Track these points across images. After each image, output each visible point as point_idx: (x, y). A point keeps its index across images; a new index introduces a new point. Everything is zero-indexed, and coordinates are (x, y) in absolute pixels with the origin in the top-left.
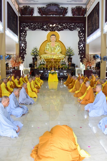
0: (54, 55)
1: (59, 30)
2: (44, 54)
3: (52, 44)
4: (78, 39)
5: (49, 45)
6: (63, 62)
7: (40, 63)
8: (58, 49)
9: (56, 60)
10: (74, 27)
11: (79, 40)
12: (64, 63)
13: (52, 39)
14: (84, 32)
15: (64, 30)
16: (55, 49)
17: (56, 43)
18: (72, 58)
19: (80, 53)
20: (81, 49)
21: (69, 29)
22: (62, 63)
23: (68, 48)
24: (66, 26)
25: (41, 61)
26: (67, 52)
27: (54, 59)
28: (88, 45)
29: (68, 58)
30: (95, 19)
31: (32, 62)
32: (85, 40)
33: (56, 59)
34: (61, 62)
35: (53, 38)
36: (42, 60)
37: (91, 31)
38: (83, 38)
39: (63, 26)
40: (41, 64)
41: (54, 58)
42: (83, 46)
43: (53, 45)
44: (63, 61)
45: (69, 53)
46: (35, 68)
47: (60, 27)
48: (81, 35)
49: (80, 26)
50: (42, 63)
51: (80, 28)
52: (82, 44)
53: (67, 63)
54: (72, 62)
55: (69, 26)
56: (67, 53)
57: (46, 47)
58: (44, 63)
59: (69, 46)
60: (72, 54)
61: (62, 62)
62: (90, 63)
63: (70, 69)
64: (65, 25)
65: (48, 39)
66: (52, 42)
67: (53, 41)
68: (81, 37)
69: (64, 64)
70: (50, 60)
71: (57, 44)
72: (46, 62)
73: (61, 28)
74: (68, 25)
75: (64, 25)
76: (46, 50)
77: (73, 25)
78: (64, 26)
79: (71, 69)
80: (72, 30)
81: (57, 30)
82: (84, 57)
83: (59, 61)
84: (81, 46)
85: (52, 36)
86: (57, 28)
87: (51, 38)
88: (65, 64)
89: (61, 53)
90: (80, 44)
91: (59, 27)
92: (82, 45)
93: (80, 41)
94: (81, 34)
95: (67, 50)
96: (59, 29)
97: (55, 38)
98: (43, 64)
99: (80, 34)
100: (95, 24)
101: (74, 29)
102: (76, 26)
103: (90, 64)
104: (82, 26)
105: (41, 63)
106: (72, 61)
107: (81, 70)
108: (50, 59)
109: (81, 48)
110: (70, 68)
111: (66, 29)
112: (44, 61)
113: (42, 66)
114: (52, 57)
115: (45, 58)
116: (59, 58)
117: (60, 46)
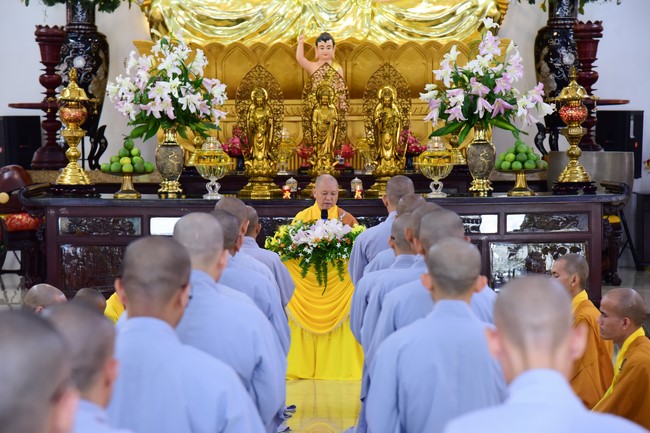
6: (478, 88)
7: (142, 98)
9: (365, 68)
12: (482, 104)
18: (594, 31)
22: (458, 97)
25: (144, 76)
27: (345, 51)
29: (542, 39)
31: (38, 94)
33: (366, 48)
34: (441, 89)
36: (167, 63)
40: (147, 124)
41: (340, 32)
44: (474, 66)
46: (69, 176)
50: (160, 102)
53: (532, 106)
54: (601, 91)
58: (192, 101)
61: (459, 81)
63: (570, 188)
69: (482, 122)
70: (281, 71)
72: (218, 91)
79: (588, 187)
83: (409, 69)
88: (504, 117)
98: (184, 118)
105: (155, 110)
106: (599, 66)
108: (287, 50)
110: (574, 172)
112: (202, 75)
113: (163, 150)
114: (311, 27)
115: (212, 32)
116: (410, 34)
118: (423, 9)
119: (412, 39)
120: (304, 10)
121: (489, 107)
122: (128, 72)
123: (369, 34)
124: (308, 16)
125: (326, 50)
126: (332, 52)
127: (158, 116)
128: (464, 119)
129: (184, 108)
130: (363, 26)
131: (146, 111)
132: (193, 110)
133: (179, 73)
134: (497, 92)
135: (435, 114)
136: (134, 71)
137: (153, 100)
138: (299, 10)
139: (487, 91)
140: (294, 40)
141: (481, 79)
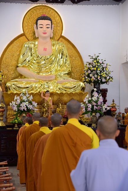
0: (48, 80)
2: (17, 77)
3: (41, 48)
5: (31, 49)
7: (19, 106)
8: (61, 63)
12: (95, 107)
13: (39, 32)
16: (51, 64)
17: (53, 45)
22: (90, 106)
23: (90, 61)
25: (19, 101)
26: (89, 72)
33: (56, 94)
34: (84, 103)
35: (45, 28)
36: (25, 98)
43: (45, 49)
45: (96, 76)
50: (23, 107)
56: (91, 75)
57: (21, 57)
58: (30, 107)
59: (94, 53)
60: (105, 78)
65: (26, 32)
66: (40, 39)
67: (45, 38)
72: (36, 104)
76: (23, 67)
83: (66, 99)
85: (40, 22)
87: (39, 26)
89: (69, 74)
95: (88, 66)
97: (50, 26)
98: (28, 110)
105: (22, 109)
108: (38, 94)
112: (31, 101)
113: (22, 118)
114: (43, 89)
115: (21, 90)
116: (66, 91)
117: (65, 52)
118: (68, 85)
119: (66, 92)
120: (42, 85)
121: (97, 108)
122: (15, 100)
123: (57, 91)
124: (42, 87)
125: (48, 94)
126: (49, 94)
127: (22, 110)
128: (91, 110)
129: (29, 108)
130: (55, 89)
131: (20, 109)
132: (30, 109)
133: (27, 100)
134: (98, 105)
135: (84, 109)
136: (16, 100)
137: (21, 106)
138: (40, 85)
139: (96, 104)
140: (39, 92)
141: (94, 102)
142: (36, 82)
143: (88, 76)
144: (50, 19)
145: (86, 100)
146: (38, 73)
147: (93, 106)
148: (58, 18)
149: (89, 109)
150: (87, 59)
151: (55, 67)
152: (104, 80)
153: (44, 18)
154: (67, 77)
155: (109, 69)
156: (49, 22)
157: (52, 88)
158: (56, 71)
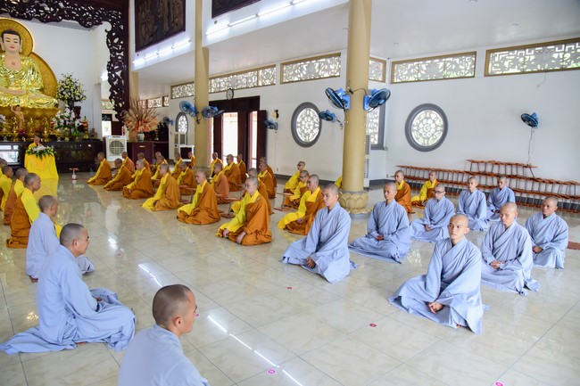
0: (19, 94)
1: (43, 20)
4: (106, 55)
8: (33, 78)
10: (93, 16)
11: (111, 58)
12: (67, 122)
13: (6, 45)
14: (124, 36)
15: (60, 20)
16: (21, 79)
17: (23, 60)
19: (113, 94)
20: (115, 83)
21: (77, 19)
22: (62, 121)
23: (64, 79)
24: (69, 11)
26: (63, 89)
28: (136, 74)
30: (169, 4)
32: (126, 60)
35: (12, 43)
37: (151, 36)
38: (122, 54)
39: (59, 7)
42: (121, 74)
43: (14, 64)
45: (69, 94)
47: (47, 9)
48: (116, 45)
49: (111, 18)
51: (112, 24)
52: (117, 70)
53: (78, 123)
55: (77, 12)
56: (64, 93)
59: (67, 72)
60: (79, 96)
62: (146, 122)
63: (86, 140)
64: (65, 4)
66: (7, 53)
67: (13, 52)
68: (115, 51)
69: (68, 126)
71: (28, 62)
73: (53, 13)
74: (75, 7)
75: (61, 5)
77: (89, 11)
78: (61, 10)
80: (89, 27)
81: (37, 17)
82: (127, 107)
84: (116, 76)
85: (6, 35)
86: (38, 12)
87: (5, 40)
89: (41, 90)
90: (113, 68)
91: (42, 8)
92: (118, 73)
93: (113, 61)
94: (116, 41)
95: (61, 84)
96: (44, 15)
97: (18, 41)
99: (112, 40)
100: (169, 17)
101: (93, 24)
102: (100, 15)
103: (147, 125)
104: (118, 19)
107: (121, 144)
109: (115, 80)
110: (87, 136)
111: (68, 19)
117: (36, 68)
118: (41, 101)
121: (69, 123)
126: (20, 109)
134: (70, 120)
135: (57, 124)
139: (68, 120)
141: (67, 117)
142: (5, 96)
143: (62, 93)
144: (18, 34)
145: (58, 116)
146: (7, 87)
147: (65, 121)
148: (27, 34)
149: (62, 124)
150: (59, 78)
151: (25, 82)
152: (77, 98)
153: (11, 32)
154: (40, 93)
155: (82, 88)
156: (17, 37)
157: (23, 103)
158: (27, 86)
